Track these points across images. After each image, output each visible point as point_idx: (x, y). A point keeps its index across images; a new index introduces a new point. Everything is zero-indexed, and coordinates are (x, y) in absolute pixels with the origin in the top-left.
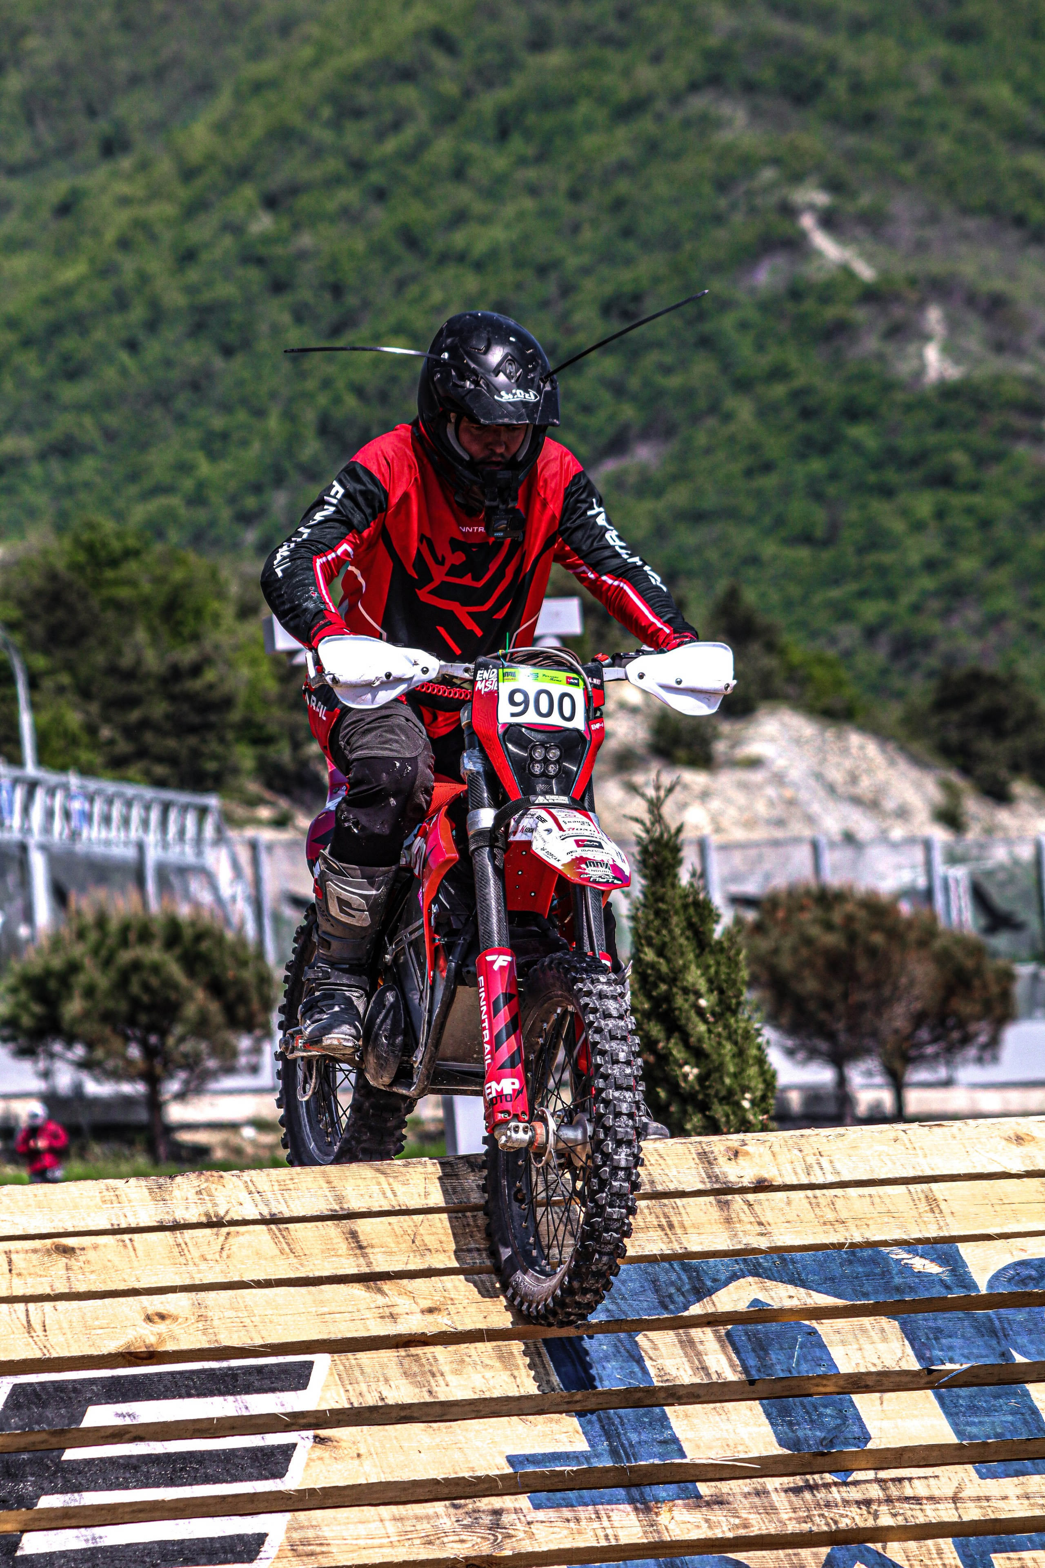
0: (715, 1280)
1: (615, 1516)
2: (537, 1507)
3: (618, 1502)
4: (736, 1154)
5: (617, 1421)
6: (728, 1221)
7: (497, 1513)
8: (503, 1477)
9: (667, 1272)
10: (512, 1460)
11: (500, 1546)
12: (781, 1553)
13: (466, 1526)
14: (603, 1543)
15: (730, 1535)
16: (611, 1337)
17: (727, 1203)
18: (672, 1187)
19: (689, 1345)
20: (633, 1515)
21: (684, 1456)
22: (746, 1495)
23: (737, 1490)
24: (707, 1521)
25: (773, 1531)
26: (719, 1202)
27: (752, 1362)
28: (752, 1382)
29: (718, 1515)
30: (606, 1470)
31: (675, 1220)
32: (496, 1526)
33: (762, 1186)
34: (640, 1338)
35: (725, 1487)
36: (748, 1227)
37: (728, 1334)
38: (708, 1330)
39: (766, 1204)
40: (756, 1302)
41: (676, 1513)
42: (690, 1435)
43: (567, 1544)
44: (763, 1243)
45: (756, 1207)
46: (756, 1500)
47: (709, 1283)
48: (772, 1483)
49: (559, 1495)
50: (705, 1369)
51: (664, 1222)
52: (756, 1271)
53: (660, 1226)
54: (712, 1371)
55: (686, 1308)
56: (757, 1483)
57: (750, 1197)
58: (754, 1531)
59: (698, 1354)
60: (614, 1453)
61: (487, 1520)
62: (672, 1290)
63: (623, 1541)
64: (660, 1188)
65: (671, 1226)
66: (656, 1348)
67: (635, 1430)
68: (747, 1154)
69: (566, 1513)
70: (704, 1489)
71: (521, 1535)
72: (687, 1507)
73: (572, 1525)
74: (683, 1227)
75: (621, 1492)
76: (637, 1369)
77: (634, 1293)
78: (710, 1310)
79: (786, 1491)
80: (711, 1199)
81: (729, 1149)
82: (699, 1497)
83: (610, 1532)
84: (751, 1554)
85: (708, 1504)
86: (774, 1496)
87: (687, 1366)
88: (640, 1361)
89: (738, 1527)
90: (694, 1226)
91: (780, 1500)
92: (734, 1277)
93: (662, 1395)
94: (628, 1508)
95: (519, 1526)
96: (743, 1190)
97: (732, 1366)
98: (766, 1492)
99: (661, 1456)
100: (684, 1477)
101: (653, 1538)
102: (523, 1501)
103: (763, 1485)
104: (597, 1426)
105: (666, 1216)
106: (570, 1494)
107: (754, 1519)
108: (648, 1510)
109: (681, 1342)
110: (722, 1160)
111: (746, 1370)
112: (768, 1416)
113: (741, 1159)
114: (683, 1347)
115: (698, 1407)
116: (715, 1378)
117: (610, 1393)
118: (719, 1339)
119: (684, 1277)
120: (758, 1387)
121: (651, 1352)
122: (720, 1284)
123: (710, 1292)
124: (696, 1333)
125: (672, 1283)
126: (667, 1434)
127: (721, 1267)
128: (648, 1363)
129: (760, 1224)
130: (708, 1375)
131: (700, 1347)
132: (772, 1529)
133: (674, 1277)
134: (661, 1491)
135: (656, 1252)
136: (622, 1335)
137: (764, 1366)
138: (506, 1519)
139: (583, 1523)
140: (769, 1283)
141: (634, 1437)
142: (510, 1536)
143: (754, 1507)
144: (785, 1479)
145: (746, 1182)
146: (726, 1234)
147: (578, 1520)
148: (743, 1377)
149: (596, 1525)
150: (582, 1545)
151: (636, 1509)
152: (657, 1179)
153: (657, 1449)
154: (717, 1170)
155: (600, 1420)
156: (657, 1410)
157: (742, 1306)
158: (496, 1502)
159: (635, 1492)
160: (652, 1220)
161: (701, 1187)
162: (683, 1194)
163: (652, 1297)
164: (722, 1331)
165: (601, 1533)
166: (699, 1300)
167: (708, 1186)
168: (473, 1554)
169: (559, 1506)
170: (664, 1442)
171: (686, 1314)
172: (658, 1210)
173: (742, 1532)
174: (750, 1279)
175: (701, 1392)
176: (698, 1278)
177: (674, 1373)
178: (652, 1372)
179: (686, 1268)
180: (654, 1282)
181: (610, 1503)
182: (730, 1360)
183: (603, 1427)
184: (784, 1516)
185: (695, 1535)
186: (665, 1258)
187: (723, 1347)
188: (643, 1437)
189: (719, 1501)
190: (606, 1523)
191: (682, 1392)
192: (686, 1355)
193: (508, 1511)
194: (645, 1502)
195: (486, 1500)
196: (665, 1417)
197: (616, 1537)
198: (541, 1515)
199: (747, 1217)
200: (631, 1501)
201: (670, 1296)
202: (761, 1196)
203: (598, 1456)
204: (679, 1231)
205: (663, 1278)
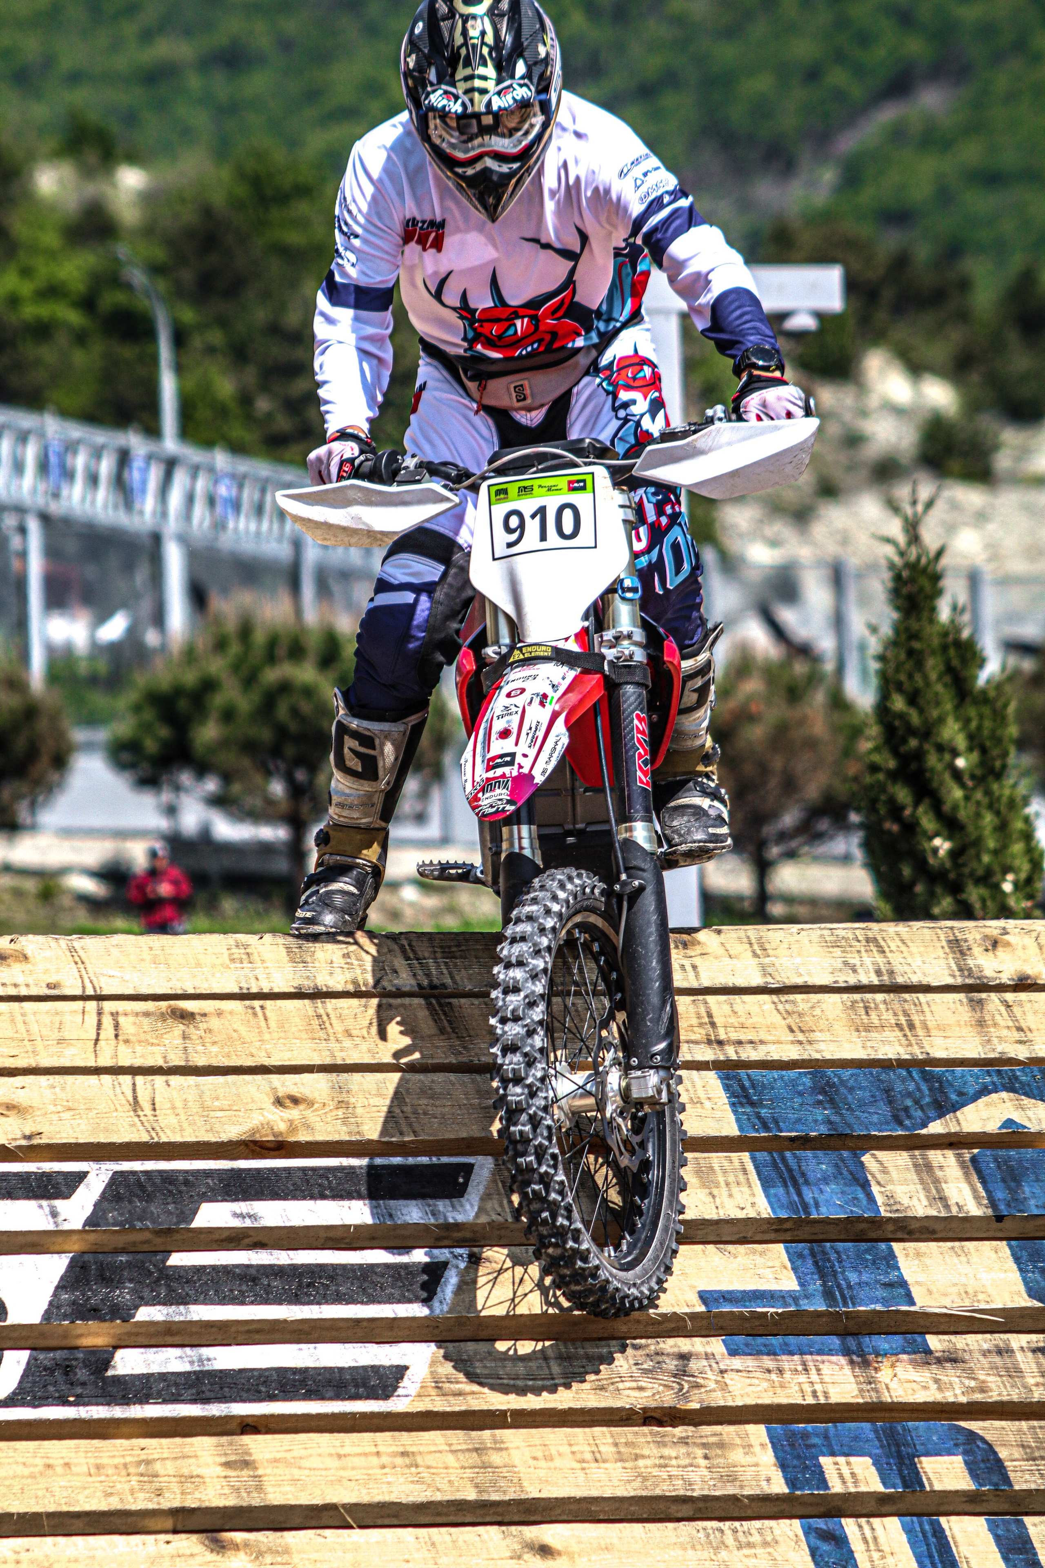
0: (961, 1094)
1: (826, 1369)
2: (733, 1352)
3: (830, 1353)
4: (995, 944)
5: (833, 1256)
6: (981, 1023)
7: (684, 1357)
8: (693, 1316)
9: (903, 1081)
10: (704, 1297)
11: (686, 1398)
12: (1024, 1424)
13: (645, 1371)
14: (810, 1400)
15: (963, 1399)
16: (833, 1155)
17: (980, 1002)
18: (915, 979)
19: (925, 1170)
20: (847, 1370)
21: (912, 1303)
22: (985, 1353)
23: (974, 1346)
24: (937, 1381)
25: (1015, 1398)
26: (971, 1000)
27: (1000, 1194)
28: (999, 1218)
29: (950, 1375)
30: (818, 1314)
31: (916, 1019)
32: (682, 1373)
33: (1024, 984)
34: (867, 1159)
35: (961, 1341)
36: (1005, 1032)
37: (974, 1160)
38: (950, 1154)
39: (1028, 1006)
40: (1009, 1123)
41: (899, 1369)
42: (921, 1278)
43: (767, 1399)
44: (1022, 1053)
45: (1015, 1009)
46: (997, 1359)
47: (954, 1097)
48: (1018, 1341)
49: (760, 1340)
50: (943, 1199)
51: (903, 1020)
52: (1012, 1086)
53: (898, 1025)
54: (952, 1202)
55: (924, 1125)
56: (999, 1339)
57: (1009, 996)
58: (994, 1396)
59: (937, 1181)
60: (828, 1295)
61: (671, 1364)
62: (909, 1102)
63: (834, 1399)
64: (900, 980)
65: (912, 1026)
66: (885, 1171)
67: (855, 1268)
68: (1008, 944)
69: (768, 1362)
70: (935, 1342)
71: (712, 1385)
72: (912, 1362)
73: (773, 1376)
74: (926, 1028)
75: (835, 1341)
76: (861, 1196)
77: (862, 1104)
78: (954, 1128)
79: (1034, 1351)
80: (962, 996)
81: (986, 937)
82: (928, 1352)
83: (818, 1387)
84: (987, 1424)
85: (939, 1361)
86: (1019, 1356)
87: (922, 1195)
88: (865, 1185)
89: (973, 1390)
90: (938, 1027)
91: (1026, 1362)
92: (985, 1091)
93: (890, 1227)
94: (842, 1360)
95: (710, 1375)
96: (1001, 988)
97: (977, 1197)
98: (1010, 1351)
99: (884, 1301)
100: (911, 1327)
101: (870, 1397)
102: (717, 1345)
103: (1007, 1342)
104: (810, 1262)
105: (906, 1014)
106: (775, 1341)
107: (992, 1381)
108: (866, 1364)
109: (916, 1166)
110: (977, 950)
111: (993, 1203)
112: (1017, 1260)
113: (1000, 951)
114: (918, 1172)
115: (933, 1245)
116: (954, 1211)
117: (827, 1221)
118: (962, 1165)
119: (924, 1088)
120: (1007, 1224)
121: (879, 1176)
122: (967, 1099)
123: (955, 1108)
124: (935, 1156)
125: (909, 1094)
126: (893, 1276)
127: (971, 1078)
128: (875, 1189)
129: (1020, 1029)
130: (947, 1207)
131: (939, 1173)
132: (1015, 1395)
133: (912, 1087)
134: (882, 1342)
135: (892, 1056)
136: (845, 1154)
137: (1016, 1201)
138: (694, 1365)
139: (787, 1375)
140: (1026, 1101)
141: (853, 1277)
142: (698, 1386)
143: (994, 1367)
144: (1034, 1337)
145: (1005, 978)
146: (978, 1040)
147: (781, 1371)
148: (990, 1212)
149: (802, 1378)
150: (784, 1401)
151: (852, 1362)
152: (898, 969)
153: (880, 1293)
154: (971, 962)
155: (813, 1254)
156: (883, 1246)
157: (992, 1127)
158: (684, 1344)
159: (851, 1342)
160: (888, 1017)
161: (950, 981)
162: (927, 989)
163: (884, 1109)
164: (967, 1155)
165: (808, 1389)
166: (940, 1117)
167: (959, 981)
168: (653, 1404)
169: (759, 1353)
170: (890, 1285)
171: (924, 1131)
172: (897, 1006)
173: (978, 1397)
174: (1004, 1095)
175: (938, 1227)
176: (941, 1089)
177: (906, 1201)
178: (880, 1200)
179: (927, 1077)
180: (888, 1091)
181: (820, 1352)
182: (974, 1190)
183: (816, 1263)
184: (1031, 1381)
185: (921, 1397)
186: (902, 1063)
187: (967, 1175)
188: (864, 1278)
189: (952, 1359)
190: (814, 1377)
191: (914, 1225)
192: (922, 1182)
193: (697, 1356)
194: (862, 1355)
195: (671, 1341)
196: (892, 1255)
197: (826, 1394)
198: (737, 1362)
199: (1003, 1020)
200: (846, 1352)
201: (906, 1109)
202: (1023, 996)
203: (806, 1297)
204: (920, 1032)
205: (898, 1087)
